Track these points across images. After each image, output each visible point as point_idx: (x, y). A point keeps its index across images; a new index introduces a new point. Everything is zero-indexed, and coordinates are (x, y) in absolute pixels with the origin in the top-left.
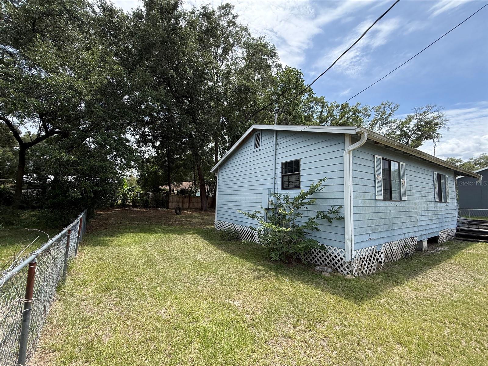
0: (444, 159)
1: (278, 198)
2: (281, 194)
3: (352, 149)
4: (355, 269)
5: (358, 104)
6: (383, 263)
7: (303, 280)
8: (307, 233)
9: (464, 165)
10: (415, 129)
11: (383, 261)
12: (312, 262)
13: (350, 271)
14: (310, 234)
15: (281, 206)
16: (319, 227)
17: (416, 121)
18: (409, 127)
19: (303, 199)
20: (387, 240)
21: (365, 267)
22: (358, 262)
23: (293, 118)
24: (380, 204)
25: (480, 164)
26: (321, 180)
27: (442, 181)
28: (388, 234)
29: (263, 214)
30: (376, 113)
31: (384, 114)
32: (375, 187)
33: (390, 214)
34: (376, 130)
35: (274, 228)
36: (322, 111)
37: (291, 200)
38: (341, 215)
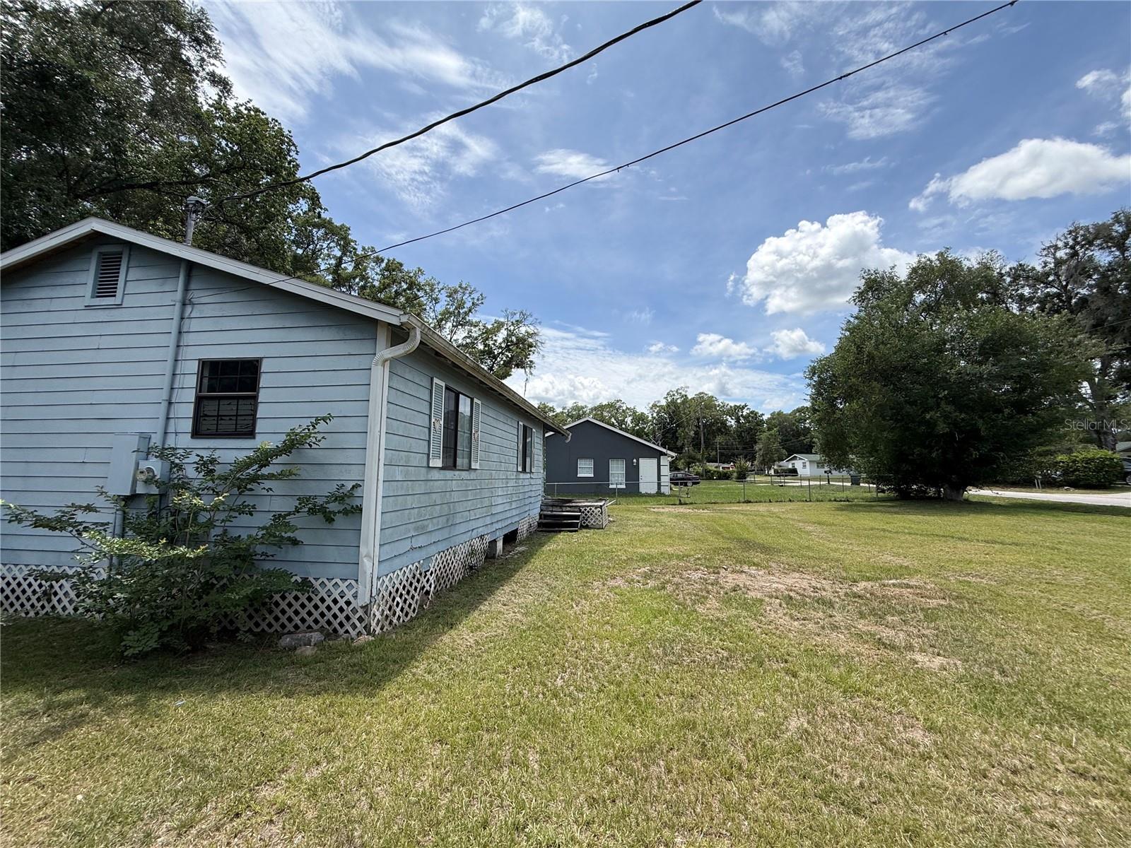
0: (535, 404)
1: (177, 461)
2: (188, 451)
3: (390, 356)
4: (376, 619)
5: (420, 270)
6: (431, 593)
7: (236, 684)
8: (263, 554)
9: (556, 416)
10: (503, 345)
11: (432, 589)
12: (272, 630)
13: (365, 628)
14: (272, 556)
15: (184, 485)
16: (298, 535)
17: (505, 333)
18: (496, 341)
19: (261, 467)
20: (441, 547)
21: (398, 610)
22: (384, 600)
23: (258, 249)
24: (436, 475)
25: (572, 417)
26: (317, 419)
27: (528, 440)
28: (445, 534)
29: (109, 515)
30: (448, 299)
31: (461, 306)
32: (429, 441)
33: (451, 495)
34: (445, 333)
35: (150, 552)
36: (341, 258)
37: (219, 470)
38: (356, 502)
